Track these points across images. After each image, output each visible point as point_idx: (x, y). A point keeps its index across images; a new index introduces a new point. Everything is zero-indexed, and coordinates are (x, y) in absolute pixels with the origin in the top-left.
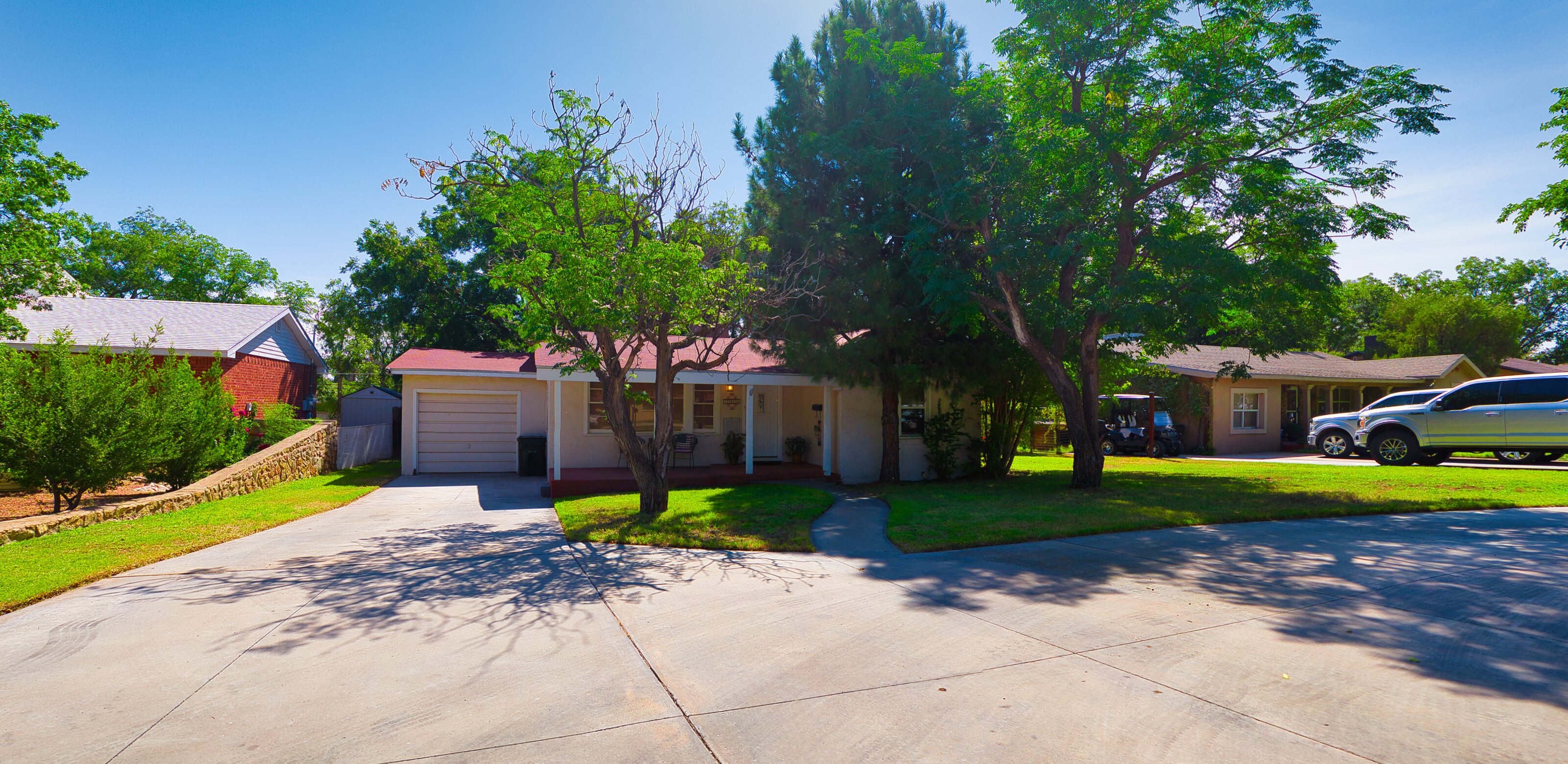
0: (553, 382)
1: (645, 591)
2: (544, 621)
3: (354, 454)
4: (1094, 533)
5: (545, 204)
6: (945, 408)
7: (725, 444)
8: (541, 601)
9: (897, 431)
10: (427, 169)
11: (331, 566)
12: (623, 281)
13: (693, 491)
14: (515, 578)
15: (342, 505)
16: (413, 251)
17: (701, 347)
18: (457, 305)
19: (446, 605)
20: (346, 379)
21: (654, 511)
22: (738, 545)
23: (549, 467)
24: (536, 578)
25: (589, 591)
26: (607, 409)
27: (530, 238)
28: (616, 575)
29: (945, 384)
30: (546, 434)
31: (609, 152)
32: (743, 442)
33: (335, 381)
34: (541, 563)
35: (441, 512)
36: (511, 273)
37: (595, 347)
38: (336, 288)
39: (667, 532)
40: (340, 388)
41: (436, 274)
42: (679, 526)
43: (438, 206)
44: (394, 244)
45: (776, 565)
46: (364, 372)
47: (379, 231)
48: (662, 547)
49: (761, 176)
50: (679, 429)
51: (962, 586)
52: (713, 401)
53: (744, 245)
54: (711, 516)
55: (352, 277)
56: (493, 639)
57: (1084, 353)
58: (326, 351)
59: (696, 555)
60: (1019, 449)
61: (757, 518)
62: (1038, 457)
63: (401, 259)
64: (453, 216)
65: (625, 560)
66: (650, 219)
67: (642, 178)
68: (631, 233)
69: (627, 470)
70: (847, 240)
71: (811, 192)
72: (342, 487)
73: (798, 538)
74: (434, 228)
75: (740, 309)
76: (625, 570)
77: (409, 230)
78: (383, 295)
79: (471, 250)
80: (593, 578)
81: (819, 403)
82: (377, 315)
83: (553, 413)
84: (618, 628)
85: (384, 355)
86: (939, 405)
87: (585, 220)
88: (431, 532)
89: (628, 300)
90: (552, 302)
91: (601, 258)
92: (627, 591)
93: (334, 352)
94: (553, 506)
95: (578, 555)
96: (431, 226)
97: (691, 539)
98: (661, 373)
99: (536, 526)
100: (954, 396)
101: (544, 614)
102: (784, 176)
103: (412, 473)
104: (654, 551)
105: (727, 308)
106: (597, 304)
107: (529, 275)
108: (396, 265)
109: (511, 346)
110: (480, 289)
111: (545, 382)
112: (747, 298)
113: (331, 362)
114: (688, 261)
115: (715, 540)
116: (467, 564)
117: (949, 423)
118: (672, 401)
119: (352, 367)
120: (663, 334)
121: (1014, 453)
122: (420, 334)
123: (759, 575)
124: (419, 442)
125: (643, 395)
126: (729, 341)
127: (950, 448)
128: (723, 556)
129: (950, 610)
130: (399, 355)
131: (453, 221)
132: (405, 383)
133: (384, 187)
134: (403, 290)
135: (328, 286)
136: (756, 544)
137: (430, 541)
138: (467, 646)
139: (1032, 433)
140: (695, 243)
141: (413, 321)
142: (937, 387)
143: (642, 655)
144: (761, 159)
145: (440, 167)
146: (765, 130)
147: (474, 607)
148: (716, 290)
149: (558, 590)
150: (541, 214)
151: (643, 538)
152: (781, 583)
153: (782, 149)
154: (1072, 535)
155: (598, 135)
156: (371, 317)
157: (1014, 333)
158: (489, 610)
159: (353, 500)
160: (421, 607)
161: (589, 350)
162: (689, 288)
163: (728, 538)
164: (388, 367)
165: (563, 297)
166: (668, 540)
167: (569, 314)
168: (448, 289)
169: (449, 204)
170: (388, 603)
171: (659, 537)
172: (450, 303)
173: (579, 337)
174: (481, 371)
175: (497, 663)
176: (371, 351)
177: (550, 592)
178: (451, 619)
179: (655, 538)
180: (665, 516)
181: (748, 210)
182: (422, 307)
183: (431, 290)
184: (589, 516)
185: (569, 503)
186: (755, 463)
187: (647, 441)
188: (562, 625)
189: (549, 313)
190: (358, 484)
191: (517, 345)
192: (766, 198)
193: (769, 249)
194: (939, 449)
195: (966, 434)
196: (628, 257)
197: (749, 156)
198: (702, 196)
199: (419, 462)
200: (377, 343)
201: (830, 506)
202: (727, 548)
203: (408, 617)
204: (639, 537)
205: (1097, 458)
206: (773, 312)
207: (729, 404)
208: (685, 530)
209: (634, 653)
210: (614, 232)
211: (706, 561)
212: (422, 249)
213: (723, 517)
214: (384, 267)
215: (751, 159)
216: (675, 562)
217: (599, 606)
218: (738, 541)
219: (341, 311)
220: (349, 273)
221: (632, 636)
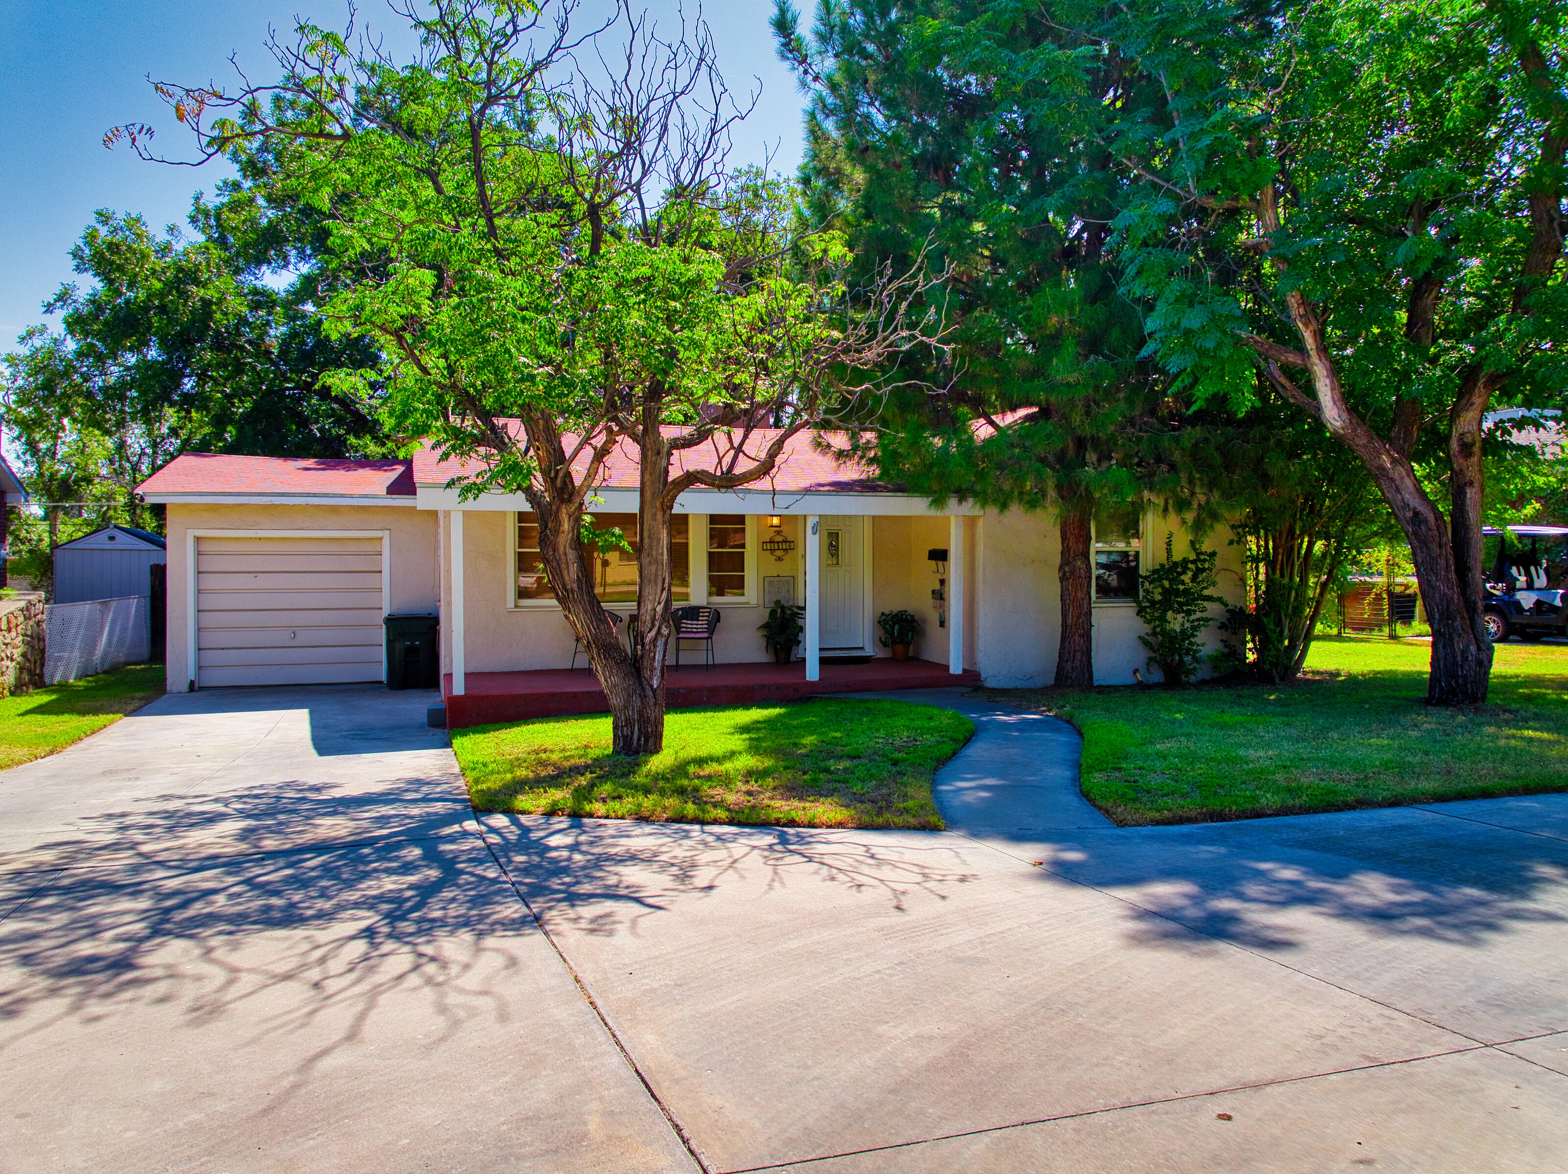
0: (448, 514)
1: (624, 910)
2: (423, 975)
3: (76, 654)
4: (1486, 794)
5: (420, 173)
6: (1181, 550)
7: (765, 626)
8: (419, 932)
9: (1089, 594)
10: (190, 104)
11: (19, 873)
12: (575, 321)
13: (709, 714)
14: (371, 887)
15: (52, 753)
16: (180, 269)
17: (723, 444)
18: (267, 371)
19: (235, 947)
20: (66, 513)
21: (637, 752)
22: (798, 816)
23: (443, 671)
24: (411, 887)
25: (512, 909)
26: (546, 561)
27: (393, 241)
28: (567, 880)
29: (1182, 505)
30: (437, 609)
31: (538, 66)
32: (800, 622)
33: (45, 518)
34: (424, 858)
35: (238, 762)
36: (360, 308)
37: (522, 446)
38: (37, 342)
39: (662, 793)
40: (52, 532)
41: (226, 314)
42: (685, 782)
43: (226, 183)
44: (144, 256)
45: (872, 857)
46: (99, 500)
47: (115, 231)
48: (653, 822)
49: (828, 112)
50: (686, 597)
51: (1241, 896)
52: (743, 546)
53: (796, 251)
54: (747, 761)
55: (66, 322)
56: (321, 1013)
57: (1454, 445)
58: (26, 463)
59: (719, 838)
60: (1319, 628)
61: (832, 765)
62: (1352, 644)
63: (158, 285)
64: (252, 200)
65: (584, 848)
66: (621, 201)
67: (603, 118)
68: (586, 229)
69: (589, 673)
70: (996, 237)
71: (925, 143)
72: (53, 718)
73: (910, 804)
74: (219, 226)
75: (795, 373)
76: (584, 868)
77: (171, 230)
78: (129, 355)
79: (291, 267)
80: (521, 883)
81: (940, 546)
82: (116, 393)
83: (449, 571)
84: (572, 986)
85: (135, 468)
86: (1169, 544)
87: (498, 203)
88: (216, 800)
89: (583, 358)
90: (442, 363)
91: (531, 278)
92: (588, 911)
93: (40, 465)
94: (449, 745)
95: (494, 839)
96: (213, 222)
97: (709, 807)
98: (648, 494)
99: (419, 783)
100: (1198, 527)
101: (424, 960)
102: (873, 110)
103: (185, 688)
104: (638, 831)
105: (768, 373)
106: (527, 366)
107: (395, 311)
108: (149, 297)
109: (373, 449)
110: (310, 341)
111: (434, 514)
112: (805, 352)
113: (35, 483)
114: (697, 282)
115: (754, 807)
116: (281, 862)
117: (1187, 578)
118: (672, 547)
119: (76, 491)
120: (651, 421)
121: (1309, 637)
122: (201, 427)
123: (841, 877)
124: (199, 629)
125: (613, 535)
126: (774, 434)
127: (1187, 625)
128: (769, 839)
129: (1222, 946)
130: (161, 467)
131: (254, 211)
132: (171, 516)
133: (107, 142)
134: (165, 344)
135: (23, 340)
136: (831, 815)
137: (212, 819)
138: (268, 1031)
139: (1341, 598)
140: (707, 247)
141: (188, 402)
142: (1165, 510)
143: (618, 1043)
144: (829, 79)
145: (214, 101)
146: (835, 18)
147: (289, 948)
148: (750, 338)
149: (454, 911)
150: (413, 193)
151: (617, 805)
152: (883, 890)
153: (868, 56)
154: (1442, 798)
155: (515, 31)
156: (107, 397)
157: (1319, 408)
158: (317, 954)
159: (74, 742)
160: (186, 951)
161: (511, 453)
162: (699, 333)
163: (777, 803)
164: (139, 491)
165: (462, 353)
166: (665, 808)
167: (473, 386)
168: (250, 342)
169: (245, 176)
170: (122, 946)
171: (648, 803)
172: (254, 368)
173: (493, 428)
174: (315, 495)
175: (326, 1064)
176: (112, 462)
177: (437, 914)
178: (244, 974)
179: (639, 805)
180: (659, 762)
181: (806, 181)
182: (202, 377)
183: (218, 345)
184: (517, 762)
185: (480, 737)
186: (823, 661)
187: (626, 619)
188: (459, 982)
189: (436, 383)
190: (83, 712)
191: (383, 445)
192: (841, 155)
193: (850, 257)
194: (1168, 627)
195: (1219, 600)
196: (583, 275)
197: (806, 72)
198: (719, 153)
199: (200, 668)
200: (121, 446)
201: (967, 741)
202: (778, 823)
203: (159, 972)
204: (611, 804)
205: (1479, 649)
206: (860, 376)
207: (772, 551)
208: (696, 790)
209: (602, 1039)
210: (553, 226)
211: (739, 848)
212: (197, 266)
213: (768, 763)
214: (128, 302)
215: (809, 78)
216: (679, 851)
217: (535, 939)
218: (797, 808)
219: (48, 387)
220: (61, 314)
221: (599, 1003)
